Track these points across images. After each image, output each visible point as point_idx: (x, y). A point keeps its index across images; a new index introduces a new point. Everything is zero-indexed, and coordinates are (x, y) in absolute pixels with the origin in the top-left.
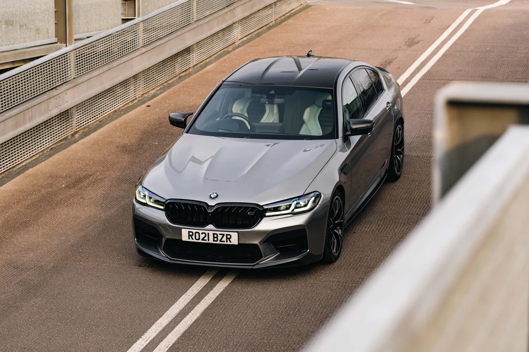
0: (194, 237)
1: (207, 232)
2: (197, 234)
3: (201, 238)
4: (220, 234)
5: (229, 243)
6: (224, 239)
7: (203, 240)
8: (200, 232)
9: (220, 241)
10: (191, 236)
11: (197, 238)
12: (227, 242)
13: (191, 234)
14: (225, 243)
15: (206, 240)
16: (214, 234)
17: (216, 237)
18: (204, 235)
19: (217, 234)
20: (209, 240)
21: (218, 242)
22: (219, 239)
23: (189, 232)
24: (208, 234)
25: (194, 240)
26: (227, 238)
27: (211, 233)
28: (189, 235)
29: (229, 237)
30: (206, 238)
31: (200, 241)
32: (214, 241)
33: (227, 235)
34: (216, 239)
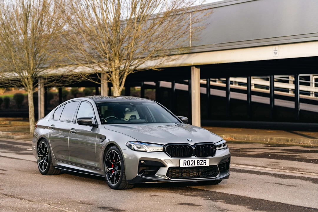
0: (186, 164)
1: (194, 160)
2: (189, 162)
3: (191, 164)
4: (201, 161)
5: (205, 165)
6: (203, 163)
7: (191, 165)
8: (190, 160)
9: (201, 165)
10: (185, 163)
11: (189, 164)
12: (204, 165)
13: (185, 162)
14: (203, 166)
15: (193, 165)
16: (197, 161)
17: (198, 163)
18: (192, 162)
19: (199, 161)
20: (194, 165)
21: (200, 166)
22: (200, 164)
23: (184, 161)
24: (195, 161)
25: (187, 166)
26: (204, 162)
27: (196, 160)
28: (184, 163)
29: (205, 161)
30: (193, 164)
31: (190, 166)
32: (197, 165)
33: (204, 160)
34: (198, 164)
